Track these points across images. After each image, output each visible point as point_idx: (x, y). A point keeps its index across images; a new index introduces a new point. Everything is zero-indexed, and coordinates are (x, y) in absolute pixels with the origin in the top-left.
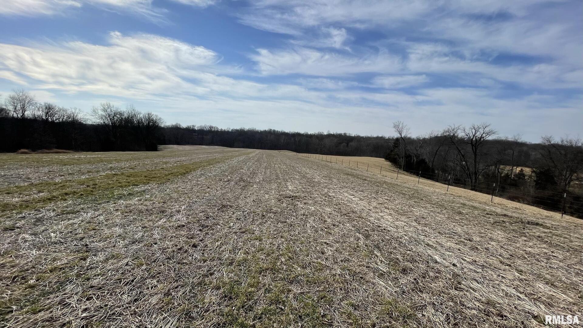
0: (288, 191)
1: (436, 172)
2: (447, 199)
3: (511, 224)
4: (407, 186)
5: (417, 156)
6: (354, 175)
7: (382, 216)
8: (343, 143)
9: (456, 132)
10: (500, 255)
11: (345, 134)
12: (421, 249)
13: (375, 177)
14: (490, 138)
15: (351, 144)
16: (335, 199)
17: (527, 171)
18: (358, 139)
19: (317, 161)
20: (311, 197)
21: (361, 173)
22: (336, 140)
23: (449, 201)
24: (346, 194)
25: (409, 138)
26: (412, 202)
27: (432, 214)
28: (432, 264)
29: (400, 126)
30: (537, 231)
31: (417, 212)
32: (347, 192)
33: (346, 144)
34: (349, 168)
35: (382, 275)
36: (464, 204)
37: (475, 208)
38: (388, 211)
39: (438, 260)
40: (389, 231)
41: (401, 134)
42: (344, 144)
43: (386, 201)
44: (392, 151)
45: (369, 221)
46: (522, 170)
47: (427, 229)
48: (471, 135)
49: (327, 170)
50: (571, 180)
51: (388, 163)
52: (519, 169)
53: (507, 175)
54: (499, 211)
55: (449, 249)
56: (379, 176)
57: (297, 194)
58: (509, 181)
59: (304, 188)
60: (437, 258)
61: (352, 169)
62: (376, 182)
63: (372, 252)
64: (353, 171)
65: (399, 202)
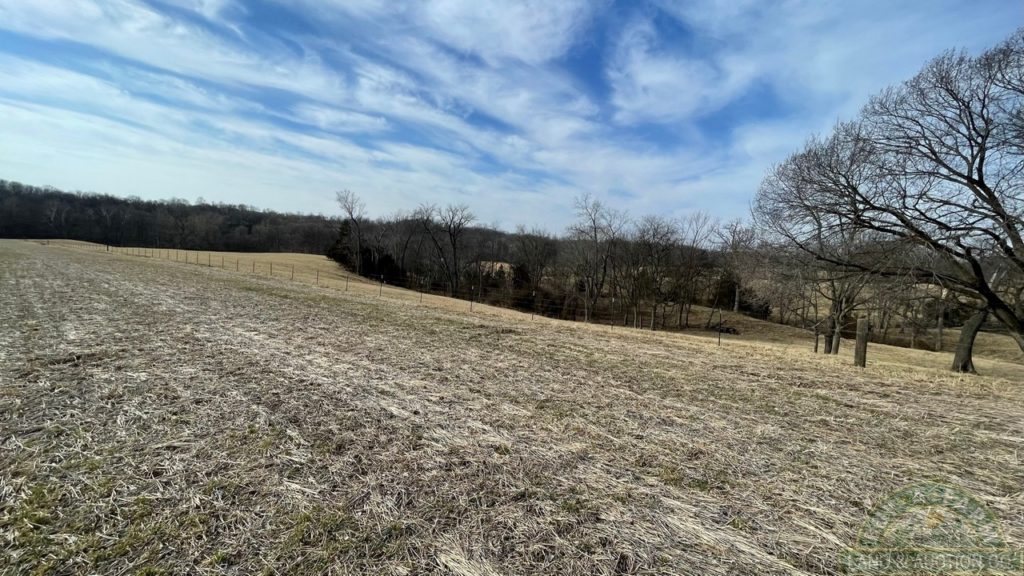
0: (62, 346)
1: (408, 274)
2: (418, 314)
3: (486, 336)
4: (363, 300)
5: (380, 251)
6: (263, 289)
7: (310, 361)
8: (238, 225)
9: (430, 215)
10: (471, 381)
11: (241, 206)
12: (371, 402)
13: (306, 290)
14: (469, 225)
15: (257, 227)
16: (209, 344)
17: (506, 266)
18: (271, 218)
19: (172, 264)
20: (140, 350)
21: (279, 285)
22: (221, 219)
23: (421, 318)
24: (239, 331)
25: (366, 221)
26: (366, 327)
27: (394, 341)
28: (385, 422)
29: (350, 199)
30: (510, 340)
31: (371, 342)
32: (241, 325)
33: (247, 229)
34: (253, 277)
35: (297, 470)
36: (439, 319)
37: (451, 322)
38: (322, 349)
39: (395, 413)
40: (319, 385)
41: (351, 213)
42: (242, 227)
43: (320, 332)
44: (338, 242)
45: (283, 375)
46: (501, 267)
47: (383, 367)
48: (448, 220)
49: (198, 282)
50: (542, 276)
51: (333, 264)
52: (499, 265)
53: (488, 274)
54: (477, 321)
55: (412, 391)
56: (314, 287)
57: (96, 349)
58: (490, 281)
59: (123, 332)
60: (394, 410)
61: (260, 278)
62: (307, 299)
63: (281, 435)
64: (261, 282)
65: (344, 330)
